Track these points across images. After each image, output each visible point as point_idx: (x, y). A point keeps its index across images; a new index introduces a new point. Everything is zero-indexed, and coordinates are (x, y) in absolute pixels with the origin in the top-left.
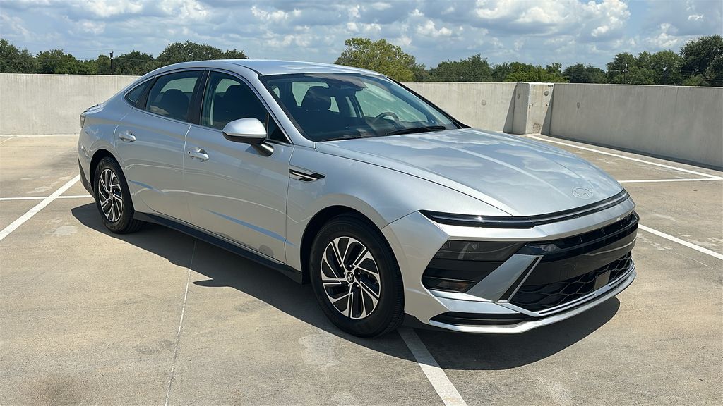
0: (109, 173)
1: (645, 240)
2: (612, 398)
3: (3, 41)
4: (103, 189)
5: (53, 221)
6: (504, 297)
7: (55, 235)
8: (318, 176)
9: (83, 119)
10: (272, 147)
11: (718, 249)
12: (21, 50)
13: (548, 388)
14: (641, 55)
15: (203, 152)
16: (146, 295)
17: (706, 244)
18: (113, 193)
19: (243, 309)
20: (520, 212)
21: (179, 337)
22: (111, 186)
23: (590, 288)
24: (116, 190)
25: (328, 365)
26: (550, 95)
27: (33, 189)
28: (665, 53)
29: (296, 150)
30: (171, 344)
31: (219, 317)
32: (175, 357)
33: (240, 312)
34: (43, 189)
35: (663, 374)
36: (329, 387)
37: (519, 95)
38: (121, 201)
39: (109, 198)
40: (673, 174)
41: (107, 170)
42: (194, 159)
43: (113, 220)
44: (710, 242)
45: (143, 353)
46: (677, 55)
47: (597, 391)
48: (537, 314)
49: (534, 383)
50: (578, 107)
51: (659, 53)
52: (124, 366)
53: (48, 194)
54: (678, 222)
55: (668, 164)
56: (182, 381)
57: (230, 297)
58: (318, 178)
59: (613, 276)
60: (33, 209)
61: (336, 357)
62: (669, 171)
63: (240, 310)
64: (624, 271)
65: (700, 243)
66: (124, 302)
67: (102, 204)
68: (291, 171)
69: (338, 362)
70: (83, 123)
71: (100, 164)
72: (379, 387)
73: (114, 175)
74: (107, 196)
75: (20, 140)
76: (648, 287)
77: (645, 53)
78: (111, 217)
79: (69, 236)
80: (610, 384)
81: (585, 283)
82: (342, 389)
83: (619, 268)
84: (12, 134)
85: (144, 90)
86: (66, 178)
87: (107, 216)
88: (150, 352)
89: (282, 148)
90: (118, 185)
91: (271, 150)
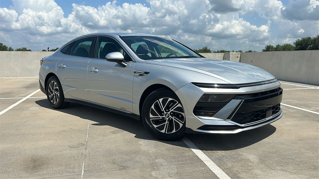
0: (53, 83)
1: (285, 108)
2: (276, 160)
3: (1, 44)
4: (50, 90)
5: (28, 105)
6: (229, 118)
7: (30, 110)
8: (147, 73)
9: (42, 62)
10: (126, 64)
11: (317, 111)
12: (9, 47)
13: (248, 157)
14: (277, 46)
15: (96, 69)
16: (71, 129)
17: (311, 109)
18: (55, 91)
19: (114, 133)
20: (233, 82)
21: (87, 142)
22: (54, 88)
23: (264, 117)
24: (56, 90)
25: (152, 150)
26: (239, 58)
27: (18, 95)
28: (287, 45)
29: (137, 64)
30: (84, 145)
31: (103, 135)
32: (86, 149)
33: (112, 134)
34: (23, 95)
35: (297, 152)
36: (153, 157)
37: (226, 58)
38: (59, 94)
39: (53, 94)
40: (295, 87)
41: (52, 82)
42: (92, 72)
43: (55, 103)
44: (313, 109)
45: (72, 147)
46: (292, 46)
47: (269, 158)
48: (243, 125)
49: (242, 155)
50: (252, 62)
51: (285, 45)
52: (64, 152)
53: (25, 97)
54: (298, 102)
55: (292, 84)
56: (89, 156)
57: (108, 129)
58: (147, 74)
59: (274, 113)
60: (18, 102)
61: (155, 147)
62: (293, 86)
63: (112, 133)
64: (278, 112)
65: (309, 109)
66: (62, 131)
67: (50, 96)
68: (135, 72)
69: (156, 149)
70: (41, 64)
71: (50, 79)
72: (175, 157)
73: (56, 83)
74: (52, 92)
75: (10, 79)
76: (288, 123)
77: (279, 45)
78: (54, 102)
79: (35, 110)
80: (275, 155)
81: (262, 114)
82: (159, 158)
83: (276, 110)
84: (7, 77)
85: (69, 46)
86: (32, 91)
87: (52, 101)
88: (74, 147)
89: (130, 64)
90: (58, 87)
91: (126, 65)
